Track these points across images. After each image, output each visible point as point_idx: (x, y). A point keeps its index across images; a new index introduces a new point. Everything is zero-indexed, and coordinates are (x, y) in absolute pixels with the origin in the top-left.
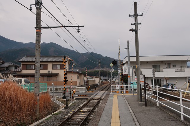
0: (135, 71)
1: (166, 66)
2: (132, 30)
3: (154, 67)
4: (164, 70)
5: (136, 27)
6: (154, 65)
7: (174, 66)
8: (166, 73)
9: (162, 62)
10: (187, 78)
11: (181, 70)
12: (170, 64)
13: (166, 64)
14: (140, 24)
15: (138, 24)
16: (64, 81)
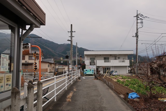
0: (90, 61)
1: (114, 58)
2: (69, 40)
3: (105, 59)
4: (111, 61)
5: (71, 39)
6: (105, 57)
7: (119, 58)
8: (113, 63)
9: (111, 55)
10: (128, 67)
11: (123, 61)
12: (116, 57)
13: (113, 57)
14: (74, 37)
15: (73, 37)
16: (35, 69)
